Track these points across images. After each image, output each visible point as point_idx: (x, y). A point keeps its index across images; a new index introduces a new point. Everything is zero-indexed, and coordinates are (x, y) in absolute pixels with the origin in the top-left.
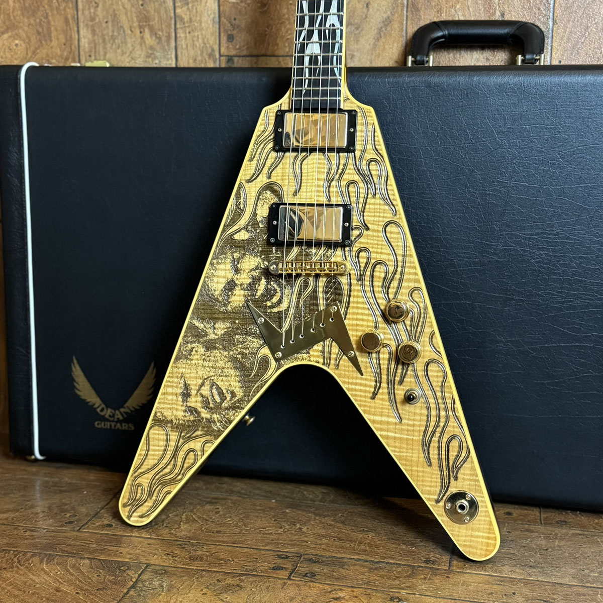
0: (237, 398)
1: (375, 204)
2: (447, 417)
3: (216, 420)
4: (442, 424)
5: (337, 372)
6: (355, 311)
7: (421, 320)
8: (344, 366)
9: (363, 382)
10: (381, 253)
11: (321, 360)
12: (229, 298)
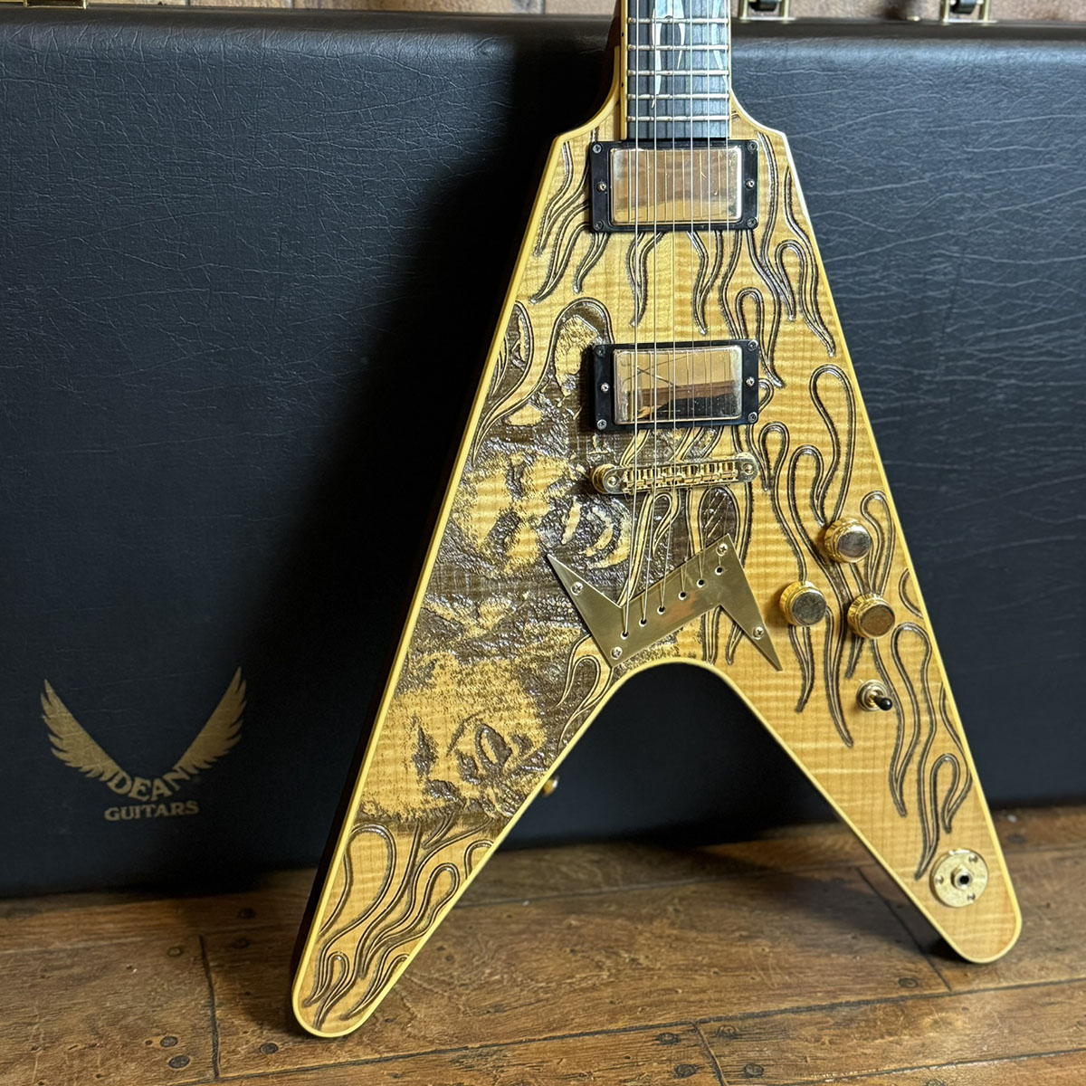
0: (533, 750)
1: (793, 334)
2: (933, 723)
3: (493, 798)
4: (923, 739)
5: (730, 669)
6: (762, 548)
7: (885, 552)
8: (744, 657)
9: (779, 681)
10: (808, 431)
11: (700, 652)
12: (505, 549)
